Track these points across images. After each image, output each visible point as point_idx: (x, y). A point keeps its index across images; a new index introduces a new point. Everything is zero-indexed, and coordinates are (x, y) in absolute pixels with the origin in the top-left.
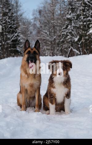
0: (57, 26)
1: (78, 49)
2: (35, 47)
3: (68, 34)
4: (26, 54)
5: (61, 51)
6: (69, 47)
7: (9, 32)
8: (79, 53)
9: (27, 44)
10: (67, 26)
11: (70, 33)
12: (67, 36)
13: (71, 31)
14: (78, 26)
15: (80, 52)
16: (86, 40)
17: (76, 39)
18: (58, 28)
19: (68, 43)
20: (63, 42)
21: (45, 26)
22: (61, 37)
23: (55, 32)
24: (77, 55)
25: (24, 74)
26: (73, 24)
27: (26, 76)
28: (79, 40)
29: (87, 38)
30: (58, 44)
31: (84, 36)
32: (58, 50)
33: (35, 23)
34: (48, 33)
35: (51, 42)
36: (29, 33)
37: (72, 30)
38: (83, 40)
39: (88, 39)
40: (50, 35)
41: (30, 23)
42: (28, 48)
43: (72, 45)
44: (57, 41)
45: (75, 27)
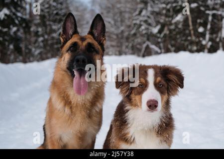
1: (157, 44)
2: (91, 33)
4: (67, 51)
8: (159, 51)
9: (69, 25)
17: (155, 30)
20: (135, 34)
22: (131, 28)
23: (122, 21)
26: (149, 9)
28: (160, 32)
29: (173, 27)
31: (167, 25)
33: (94, 8)
35: (117, 35)
37: (149, 17)
38: (166, 31)
39: (174, 30)
40: (115, 25)
42: (72, 36)
43: (148, 39)
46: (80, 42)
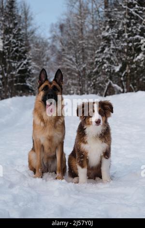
0: (88, 48)
1: (120, 83)
2: (55, 80)
3: (105, 61)
5: (95, 86)
6: (107, 81)
7: (14, 58)
8: (122, 90)
9: (43, 75)
10: (103, 49)
11: (108, 59)
12: (104, 63)
13: (108, 56)
14: (120, 48)
15: (123, 88)
16: (132, 70)
17: (117, 69)
18: (89, 52)
19: (105, 74)
20: (97, 73)
21: (70, 49)
22: (93, 66)
23: (84, 58)
24: (119, 92)
25: (38, 122)
26: (112, 46)
27: (42, 124)
28: (122, 70)
29: (134, 66)
30: (90, 76)
31: (129, 64)
32: (89, 86)
33: (54, 44)
34: (74, 59)
35: (79, 73)
36: (45, 59)
37: (111, 55)
38: (128, 70)
39: (136, 69)
40: (77, 62)
41: (46, 44)
42: (44, 82)
43: (111, 78)
44: (88, 72)
45: (115, 50)
46: (49, 85)
